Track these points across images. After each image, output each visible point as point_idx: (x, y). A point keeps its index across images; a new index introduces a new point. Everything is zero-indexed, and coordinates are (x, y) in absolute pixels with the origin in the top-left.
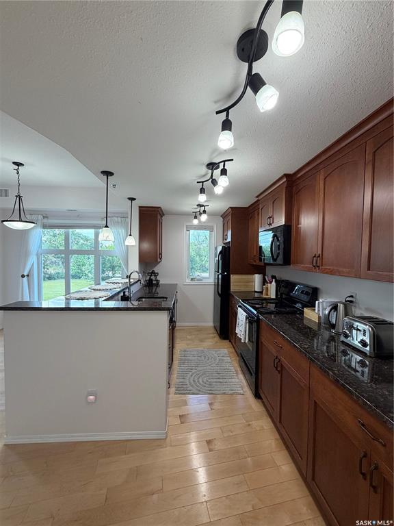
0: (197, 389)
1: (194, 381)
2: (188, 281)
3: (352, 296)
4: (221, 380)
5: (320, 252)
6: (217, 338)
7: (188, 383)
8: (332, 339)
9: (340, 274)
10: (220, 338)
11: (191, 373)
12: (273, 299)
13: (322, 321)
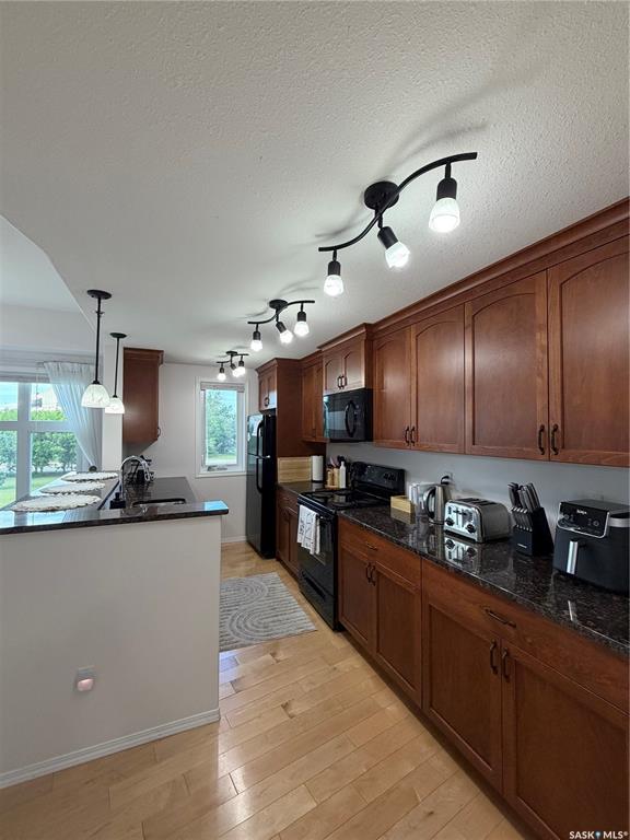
0: (247, 639)
1: (239, 627)
2: (204, 472)
3: (447, 477)
4: (280, 617)
5: (414, 424)
6: (256, 558)
7: (229, 631)
8: (431, 531)
9: (441, 451)
10: (261, 556)
11: (230, 617)
12: (343, 489)
13: (417, 511)
